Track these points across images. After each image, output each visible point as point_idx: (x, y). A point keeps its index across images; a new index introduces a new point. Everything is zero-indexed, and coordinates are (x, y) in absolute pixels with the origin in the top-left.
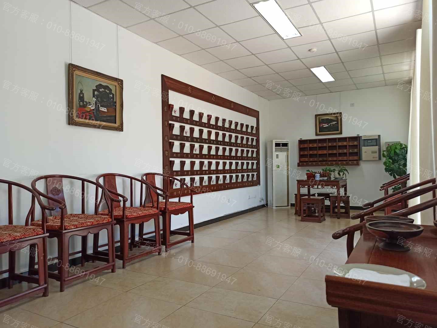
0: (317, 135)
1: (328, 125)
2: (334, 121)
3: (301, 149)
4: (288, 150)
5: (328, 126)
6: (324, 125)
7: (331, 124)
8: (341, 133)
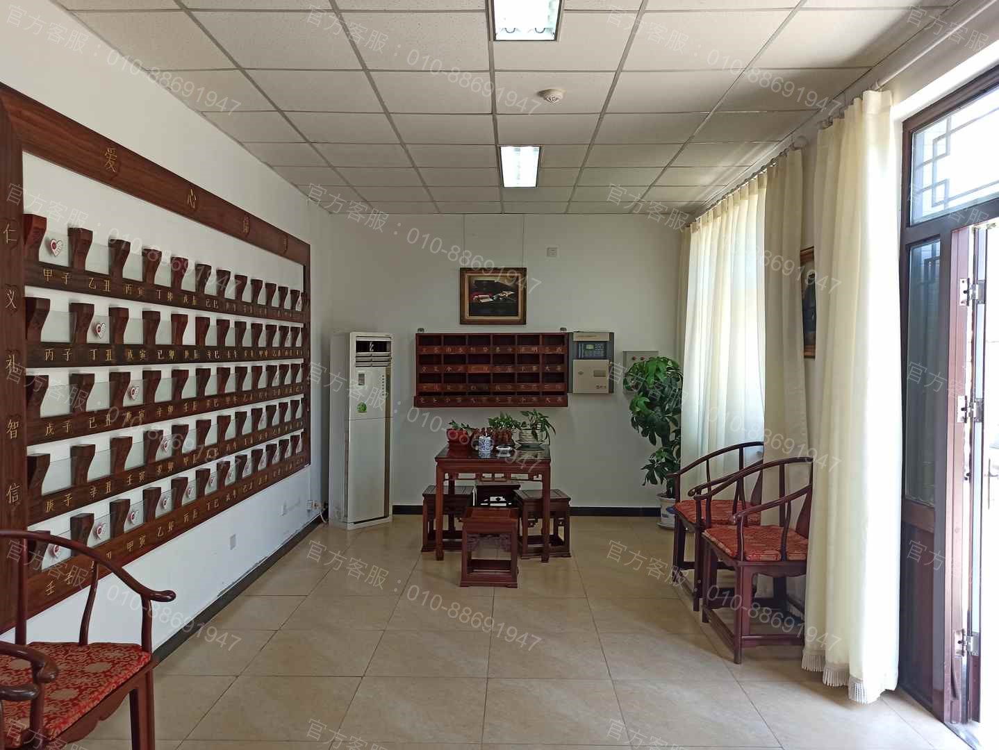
0: (463, 321)
1: (493, 298)
2: (507, 288)
3: (422, 360)
4: (389, 361)
5: (491, 300)
6: (482, 298)
7: (499, 297)
8: (523, 322)
